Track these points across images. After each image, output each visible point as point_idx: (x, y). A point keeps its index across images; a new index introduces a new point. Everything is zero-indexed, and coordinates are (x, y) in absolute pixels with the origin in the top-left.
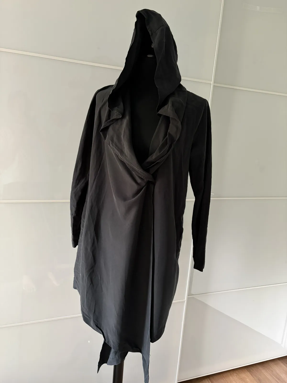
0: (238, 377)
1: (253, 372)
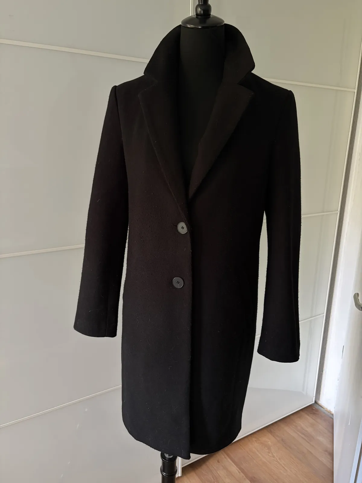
0: (257, 442)
1: (275, 431)
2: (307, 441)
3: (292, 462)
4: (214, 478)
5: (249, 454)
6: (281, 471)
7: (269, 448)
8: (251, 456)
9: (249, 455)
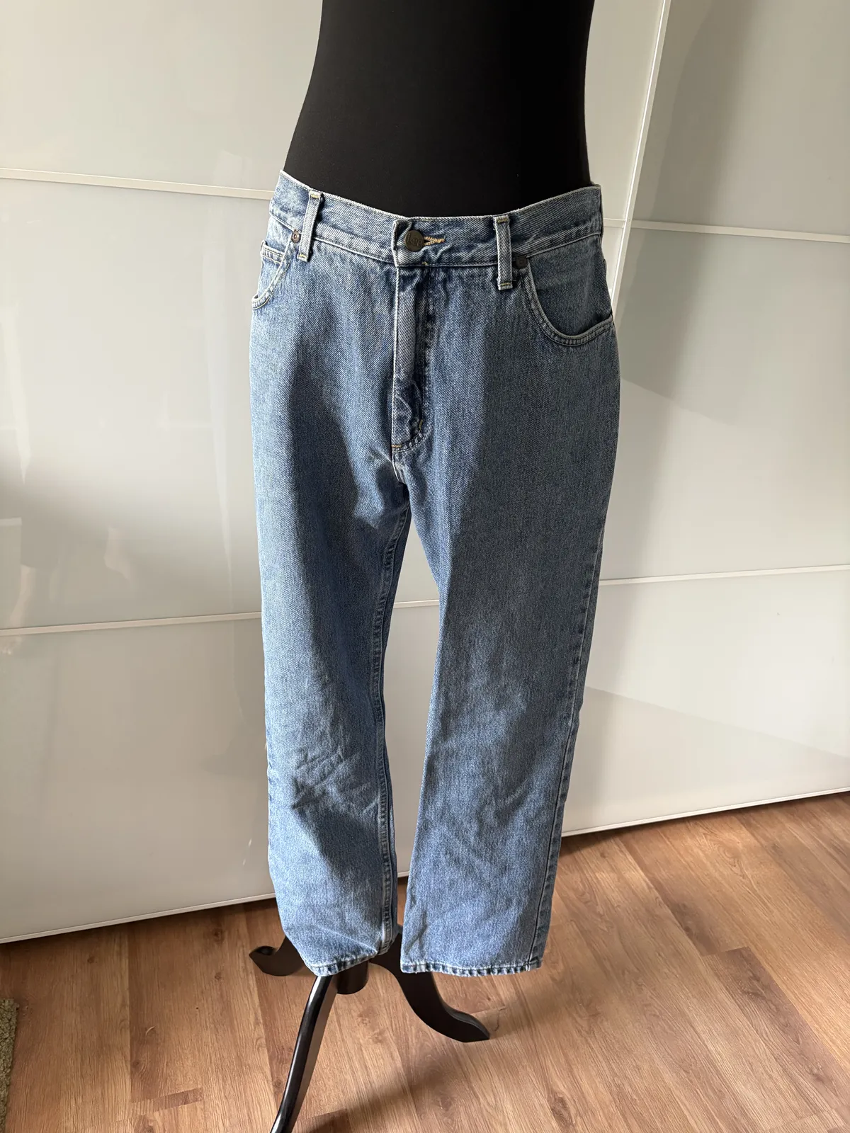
0: (709, 837)
1: (758, 825)
3: (790, 898)
4: (586, 885)
5: (682, 857)
7: (736, 856)
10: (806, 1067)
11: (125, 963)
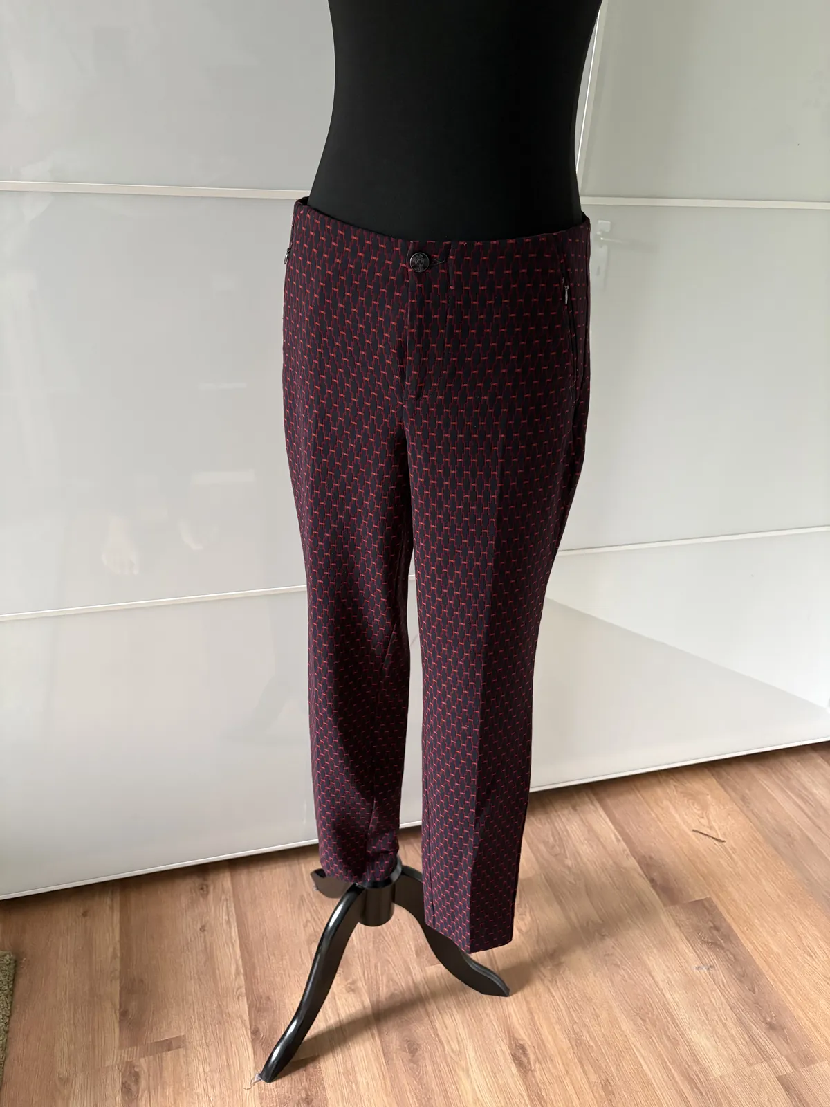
0: (679, 790)
1: (729, 777)
2: (805, 814)
3: (755, 849)
4: (557, 838)
5: (654, 812)
6: (722, 861)
7: (704, 807)
8: (656, 815)
9: (652, 812)
10: (759, 1015)
11: (116, 917)
